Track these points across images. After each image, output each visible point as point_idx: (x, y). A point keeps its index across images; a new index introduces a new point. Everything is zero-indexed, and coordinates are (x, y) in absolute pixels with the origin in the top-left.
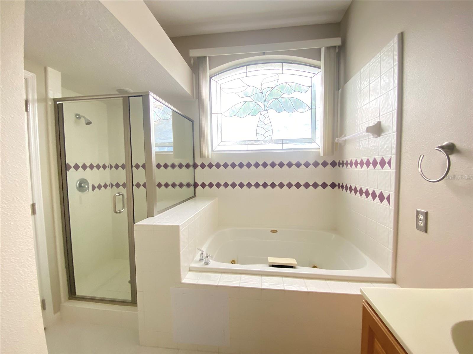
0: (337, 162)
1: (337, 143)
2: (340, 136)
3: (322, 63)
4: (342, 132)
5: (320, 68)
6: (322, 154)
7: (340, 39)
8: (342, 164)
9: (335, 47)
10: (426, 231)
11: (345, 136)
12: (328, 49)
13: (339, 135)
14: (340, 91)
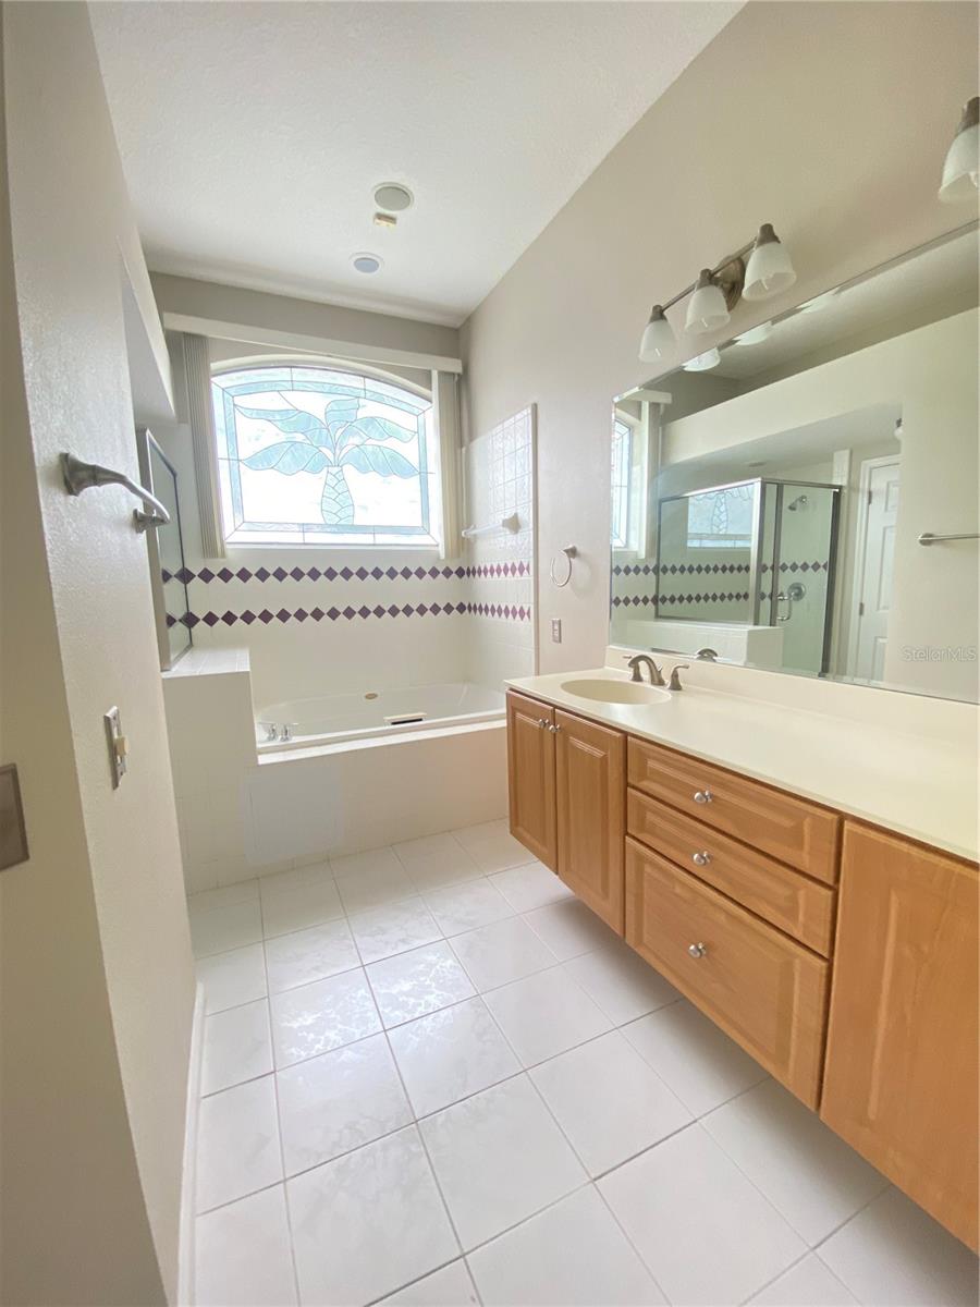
0: (465, 569)
1: (463, 538)
2: (468, 528)
3: (434, 394)
4: (470, 523)
5: (431, 401)
6: (443, 556)
7: (459, 362)
8: (472, 572)
9: (453, 374)
10: (560, 641)
11: (475, 528)
12: (442, 374)
13: (465, 525)
14: (464, 449)
